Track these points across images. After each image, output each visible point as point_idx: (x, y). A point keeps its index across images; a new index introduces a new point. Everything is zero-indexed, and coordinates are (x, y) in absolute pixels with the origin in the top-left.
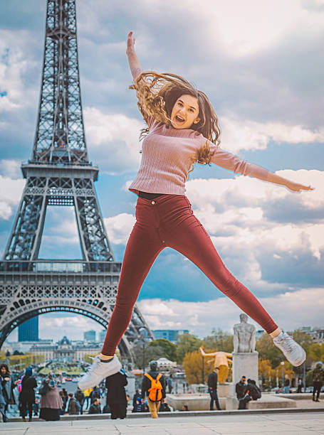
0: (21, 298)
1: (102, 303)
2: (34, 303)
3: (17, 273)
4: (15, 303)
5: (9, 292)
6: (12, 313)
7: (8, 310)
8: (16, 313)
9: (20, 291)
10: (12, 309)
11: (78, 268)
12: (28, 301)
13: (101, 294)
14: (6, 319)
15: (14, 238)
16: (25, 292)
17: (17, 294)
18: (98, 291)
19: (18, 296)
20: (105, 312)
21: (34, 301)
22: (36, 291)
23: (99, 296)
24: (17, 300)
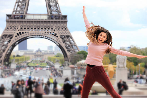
0: (20, 31)
1: (56, 34)
2: (26, 34)
3: (18, 20)
4: (17, 34)
5: (15, 29)
6: (16, 38)
7: (14, 37)
8: (18, 38)
9: (19, 28)
10: (16, 36)
11: (45, 18)
12: (23, 33)
13: (55, 30)
14: (13, 41)
15: (17, 4)
16: (21, 28)
17: (18, 29)
18: (54, 28)
19: (19, 30)
20: (57, 38)
21: (25, 33)
22: (27, 28)
23: (55, 31)
24: (18, 32)
